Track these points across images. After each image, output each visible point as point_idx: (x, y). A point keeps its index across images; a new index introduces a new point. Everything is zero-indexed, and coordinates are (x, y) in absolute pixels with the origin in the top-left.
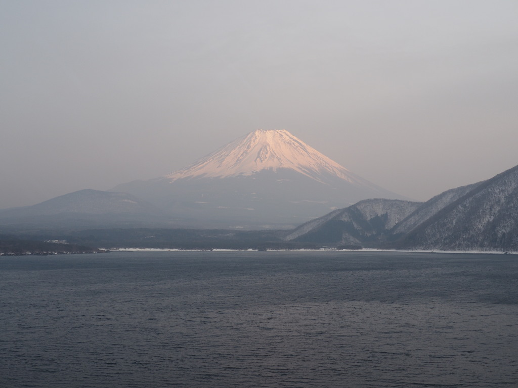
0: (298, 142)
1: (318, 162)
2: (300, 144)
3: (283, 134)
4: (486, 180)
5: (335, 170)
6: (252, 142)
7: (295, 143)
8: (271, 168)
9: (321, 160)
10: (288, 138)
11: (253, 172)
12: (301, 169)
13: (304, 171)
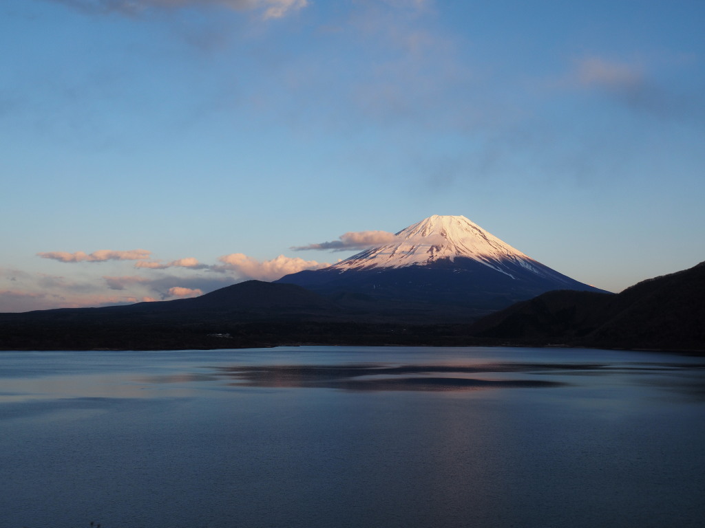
0: (476, 229)
1: (499, 250)
2: (480, 231)
3: (461, 221)
4: (686, 269)
5: (518, 258)
6: (428, 230)
7: (475, 230)
8: (448, 258)
9: (502, 249)
10: (465, 225)
11: (428, 262)
12: (480, 258)
13: (483, 260)
